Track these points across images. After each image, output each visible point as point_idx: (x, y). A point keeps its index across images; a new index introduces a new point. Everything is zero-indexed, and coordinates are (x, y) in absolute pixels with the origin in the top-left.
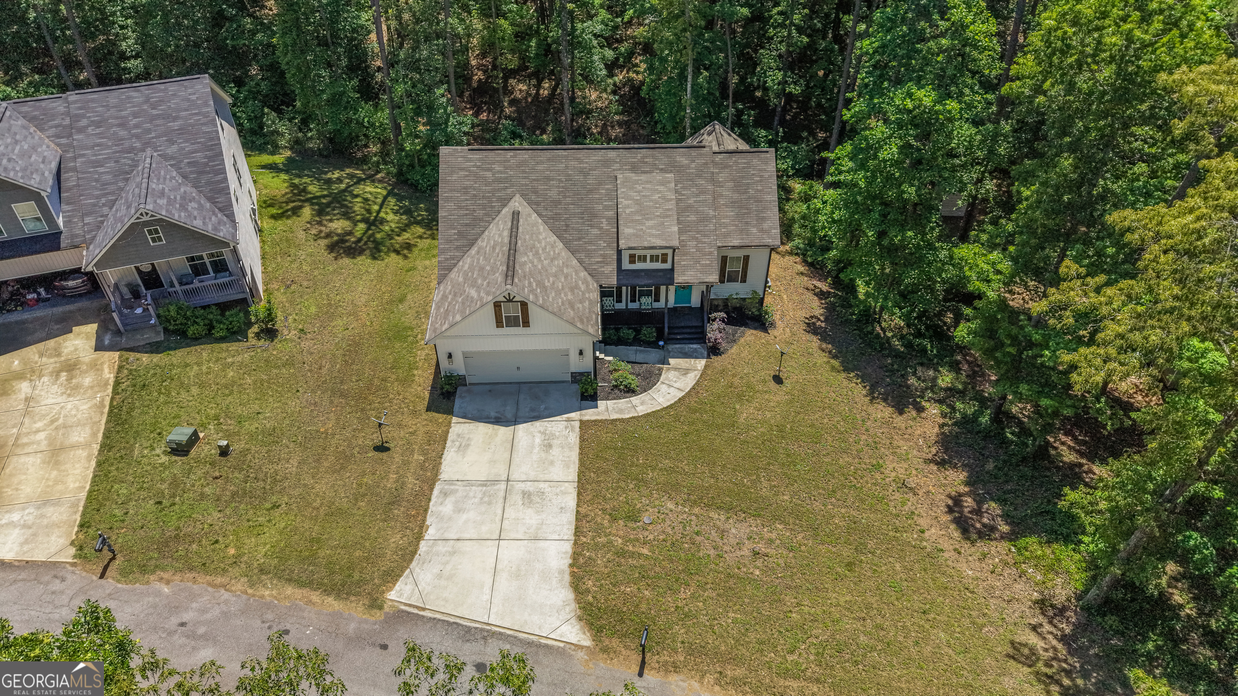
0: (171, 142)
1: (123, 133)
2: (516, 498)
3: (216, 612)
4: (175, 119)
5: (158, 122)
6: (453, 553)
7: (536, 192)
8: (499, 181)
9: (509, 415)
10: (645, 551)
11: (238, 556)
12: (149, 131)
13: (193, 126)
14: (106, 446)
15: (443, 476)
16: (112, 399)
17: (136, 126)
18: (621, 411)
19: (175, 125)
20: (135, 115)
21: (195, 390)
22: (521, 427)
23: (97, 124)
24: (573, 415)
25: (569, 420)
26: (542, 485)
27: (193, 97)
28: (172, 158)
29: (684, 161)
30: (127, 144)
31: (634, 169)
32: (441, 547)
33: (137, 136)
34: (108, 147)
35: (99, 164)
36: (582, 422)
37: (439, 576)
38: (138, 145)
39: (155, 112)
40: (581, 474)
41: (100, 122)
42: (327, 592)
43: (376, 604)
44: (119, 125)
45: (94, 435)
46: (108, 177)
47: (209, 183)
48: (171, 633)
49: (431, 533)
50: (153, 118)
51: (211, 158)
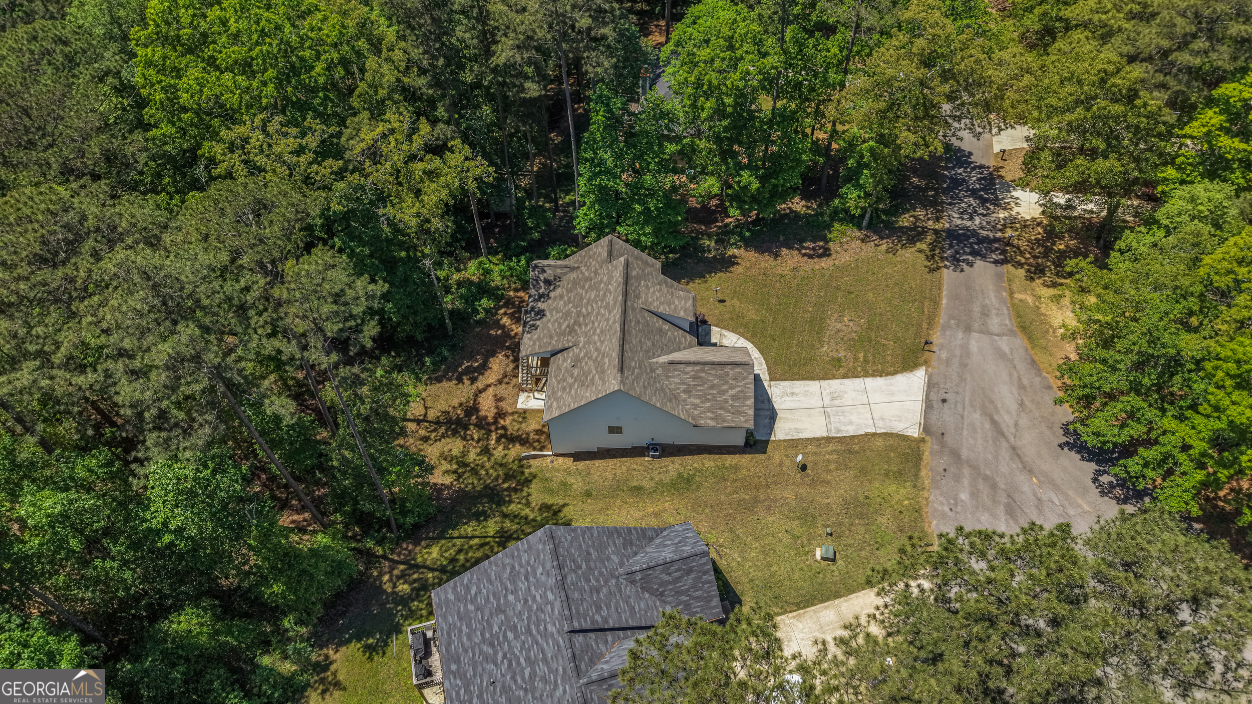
0: (609, 559)
1: (605, 590)
2: (837, 402)
3: (942, 499)
4: (588, 553)
5: (593, 565)
6: (883, 419)
7: (648, 352)
8: (640, 367)
9: (768, 413)
10: (861, 355)
11: (908, 499)
12: (601, 573)
13: (593, 543)
14: (837, 595)
15: (825, 434)
16: (791, 612)
17: (597, 580)
18: (761, 364)
19: (594, 554)
20: (588, 581)
21: (774, 568)
22: (776, 407)
23: (599, 609)
24: (766, 384)
25: (770, 386)
26: (824, 393)
27: (569, 538)
28: (622, 560)
29: (634, 273)
30: (613, 589)
31: (638, 297)
32: (880, 424)
33: (606, 581)
34: (617, 602)
35: (632, 609)
36: (771, 380)
37: (900, 421)
38: (614, 582)
39: (584, 567)
40: (813, 379)
41: (596, 606)
42: (920, 459)
43: (923, 440)
44: (598, 592)
45: (826, 608)
46: (642, 605)
47: (639, 539)
48: (957, 513)
49: (871, 430)
50: (590, 569)
51: (619, 535)
